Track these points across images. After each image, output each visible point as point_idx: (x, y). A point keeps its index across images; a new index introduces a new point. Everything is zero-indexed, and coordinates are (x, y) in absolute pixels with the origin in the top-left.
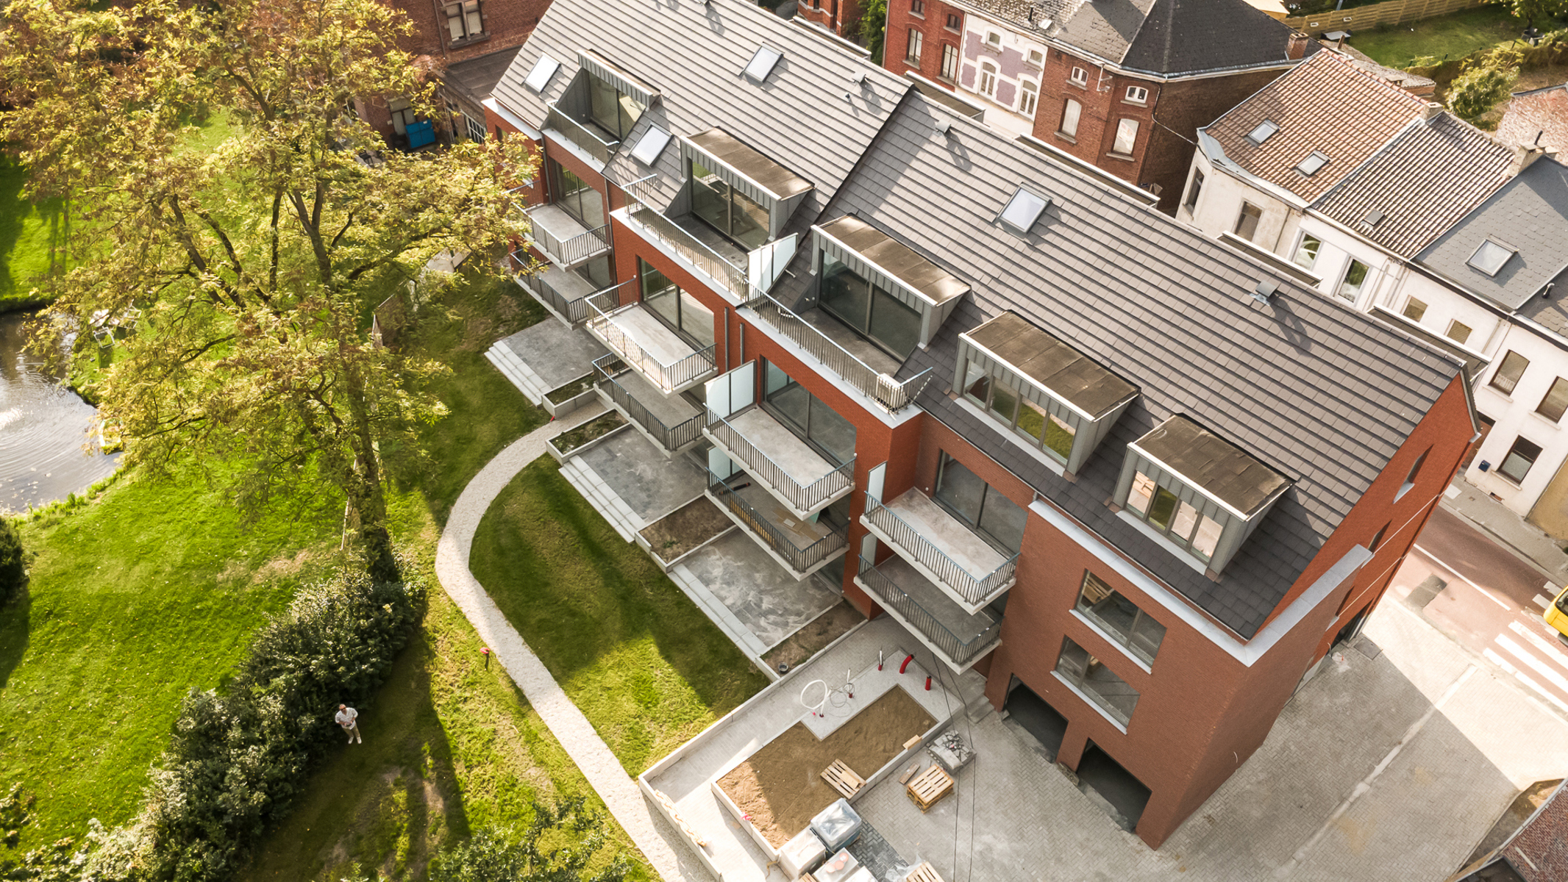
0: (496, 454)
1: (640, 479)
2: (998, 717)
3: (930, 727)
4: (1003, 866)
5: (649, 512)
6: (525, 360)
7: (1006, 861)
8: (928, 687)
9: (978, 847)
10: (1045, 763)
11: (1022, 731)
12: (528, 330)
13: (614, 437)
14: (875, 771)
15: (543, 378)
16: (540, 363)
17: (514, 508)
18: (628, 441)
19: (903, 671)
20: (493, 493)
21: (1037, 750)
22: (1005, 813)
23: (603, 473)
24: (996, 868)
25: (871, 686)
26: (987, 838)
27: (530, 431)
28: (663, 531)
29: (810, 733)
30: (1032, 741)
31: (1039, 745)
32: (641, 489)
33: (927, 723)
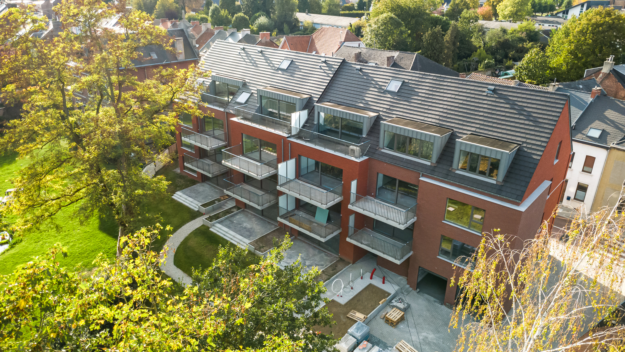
0: (181, 227)
1: (245, 228)
2: (415, 292)
3: (388, 296)
4: (434, 343)
5: (251, 238)
6: (189, 197)
7: (435, 341)
8: (384, 283)
9: (421, 338)
10: (440, 305)
11: (427, 296)
12: (190, 188)
13: (232, 216)
14: (369, 313)
15: (198, 201)
16: (196, 197)
17: (192, 243)
18: (238, 217)
19: (371, 278)
20: (181, 239)
21: (435, 301)
22: (429, 324)
23: (229, 227)
24: (432, 344)
25: (360, 285)
26: (424, 334)
27: (194, 219)
28: (259, 243)
29: (337, 302)
30: (432, 299)
31: (435, 299)
32: (247, 231)
33: (387, 295)
